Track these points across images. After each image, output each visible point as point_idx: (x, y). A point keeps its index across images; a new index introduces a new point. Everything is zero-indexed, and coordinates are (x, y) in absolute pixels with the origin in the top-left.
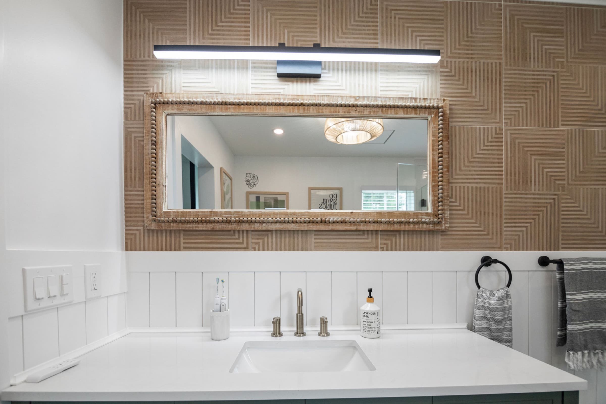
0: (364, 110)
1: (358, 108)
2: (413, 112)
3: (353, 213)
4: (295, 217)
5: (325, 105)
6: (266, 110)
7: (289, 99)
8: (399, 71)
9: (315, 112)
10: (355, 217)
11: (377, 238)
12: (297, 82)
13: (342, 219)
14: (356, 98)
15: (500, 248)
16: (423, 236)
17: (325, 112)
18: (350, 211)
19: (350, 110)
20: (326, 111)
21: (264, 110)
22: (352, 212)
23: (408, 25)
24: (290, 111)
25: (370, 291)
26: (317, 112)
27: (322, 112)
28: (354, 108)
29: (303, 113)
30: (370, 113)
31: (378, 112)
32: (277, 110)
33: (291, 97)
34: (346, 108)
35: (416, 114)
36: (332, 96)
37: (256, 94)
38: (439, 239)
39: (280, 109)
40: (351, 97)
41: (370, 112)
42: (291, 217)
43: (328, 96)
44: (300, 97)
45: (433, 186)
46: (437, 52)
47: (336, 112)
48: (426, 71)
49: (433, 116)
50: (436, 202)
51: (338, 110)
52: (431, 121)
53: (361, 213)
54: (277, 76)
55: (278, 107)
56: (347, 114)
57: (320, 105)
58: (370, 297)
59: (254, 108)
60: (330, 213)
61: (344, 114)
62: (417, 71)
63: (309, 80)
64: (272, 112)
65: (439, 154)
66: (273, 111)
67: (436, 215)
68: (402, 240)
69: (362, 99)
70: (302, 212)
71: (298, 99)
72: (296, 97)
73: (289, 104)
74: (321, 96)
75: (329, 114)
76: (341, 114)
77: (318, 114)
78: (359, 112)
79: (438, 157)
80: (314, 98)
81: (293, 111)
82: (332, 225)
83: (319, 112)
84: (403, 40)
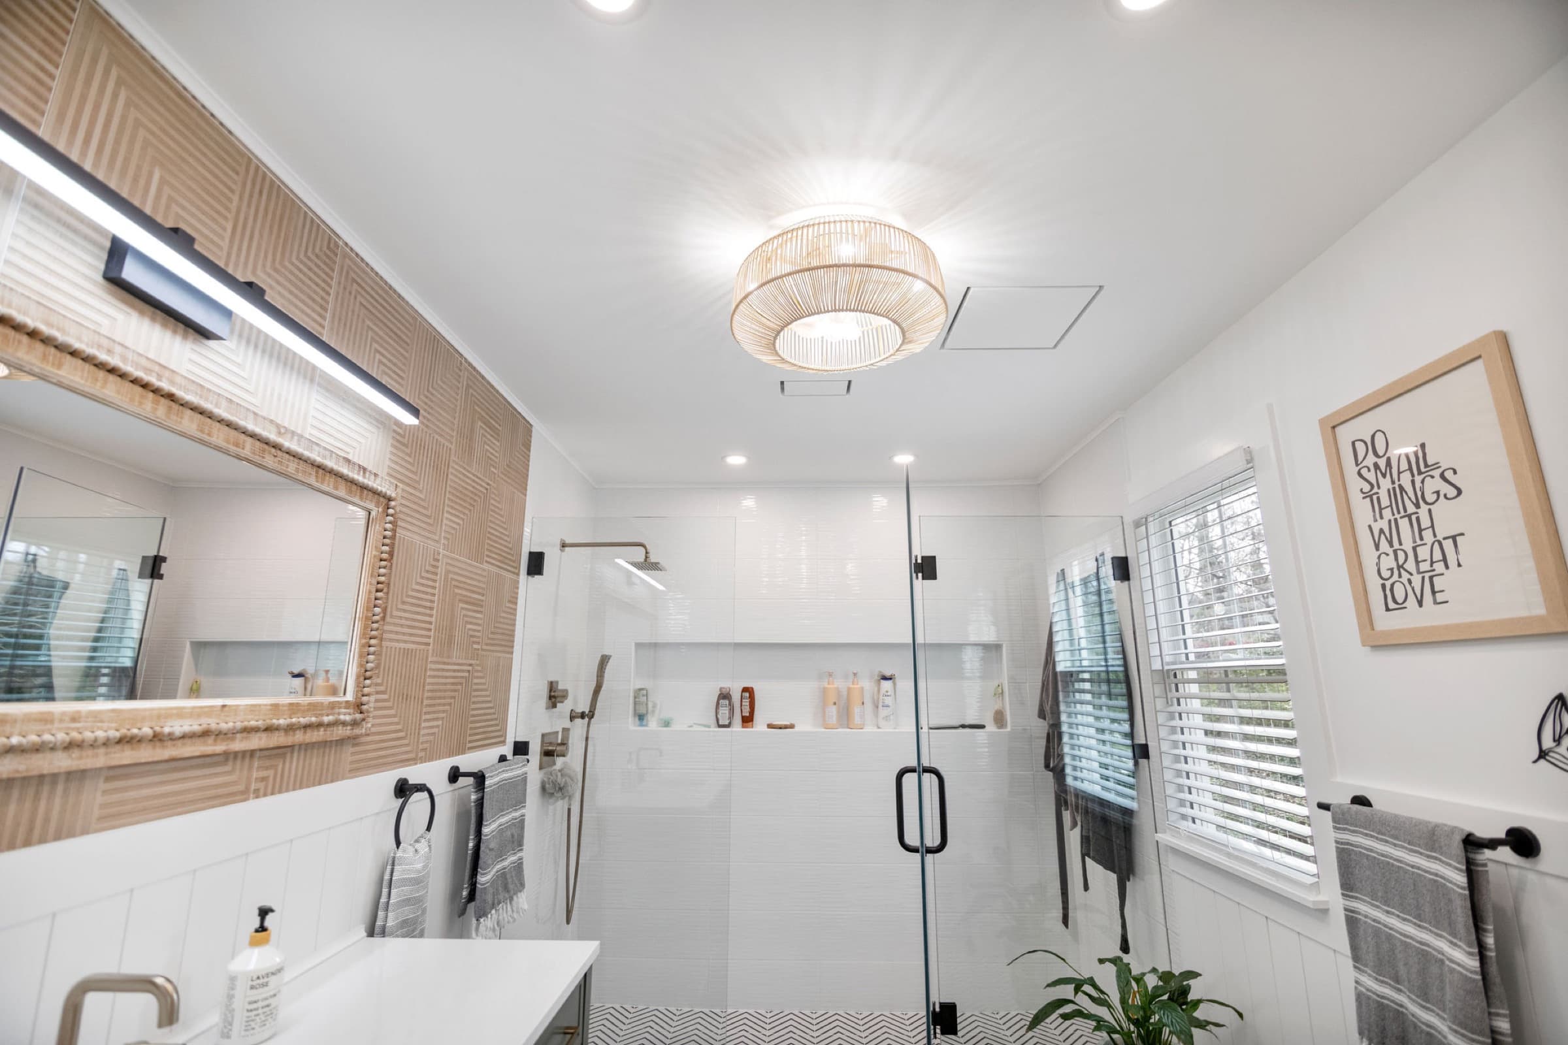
0: (289, 461)
1: (279, 453)
2: (358, 494)
3: (226, 709)
4: (73, 729)
5: (221, 421)
6: (59, 366)
7: (137, 366)
8: (344, 400)
9: (194, 426)
10: (228, 719)
11: (250, 768)
12: (153, 319)
13: (200, 725)
14: (281, 430)
15: (414, 761)
16: (327, 750)
17: (215, 436)
18: (219, 702)
19: (264, 451)
20: (218, 435)
21: (53, 364)
22: (224, 706)
23: (371, 325)
24: (132, 400)
25: (264, 912)
26: (197, 430)
27: (209, 435)
28: (273, 450)
29: (164, 418)
30: (298, 472)
31: (310, 474)
32: (97, 380)
33: (144, 362)
34: (258, 443)
35: (361, 498)
36: (237, 404)
37: (39, 303)
38: (348, 754)
39: (105, 382)
40: (272, 421)
41: (297, 470)
42: (59, 729)
43: (230, 400)
44: (167, 374)
45: (362, 646)
46: (415, 412)
47: (237, 445)
48: (377, 420)
49: (380, 510)
50: (362, 679)
51: (244, 442)
52: (376, 518)
53: (241, 707)
54: (101, 273)
55: (101, 374)
56: (257, 459)
57: (210, 416)
58: (262, 929)
59: (20, 342)
60: (175, 711)
61: (252, 455)
62: (366, 413)
63: (182, 332)
64: (77, 379)
65: (378, 583)
66: (82, 378)
67: (359, 706)
68: (293, 764)
69: (289, 436)
70: (100, 712)
71: (159, 377)
72: (157, 368)
73: (135, 381)
74: (215, 393)
75: (223, 444)
76: (245, 454)
77: (199, 435)
78: (280, 462)
79: (374, 590)
80: (199, 392)
81: (141, 403)
82: (174, 745)
83: (202, 431)
84: (359, 347)
